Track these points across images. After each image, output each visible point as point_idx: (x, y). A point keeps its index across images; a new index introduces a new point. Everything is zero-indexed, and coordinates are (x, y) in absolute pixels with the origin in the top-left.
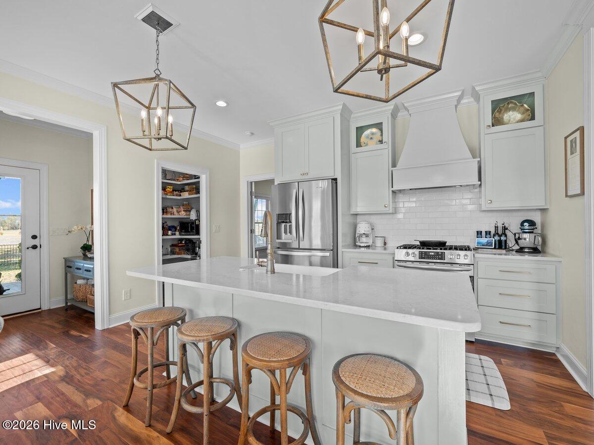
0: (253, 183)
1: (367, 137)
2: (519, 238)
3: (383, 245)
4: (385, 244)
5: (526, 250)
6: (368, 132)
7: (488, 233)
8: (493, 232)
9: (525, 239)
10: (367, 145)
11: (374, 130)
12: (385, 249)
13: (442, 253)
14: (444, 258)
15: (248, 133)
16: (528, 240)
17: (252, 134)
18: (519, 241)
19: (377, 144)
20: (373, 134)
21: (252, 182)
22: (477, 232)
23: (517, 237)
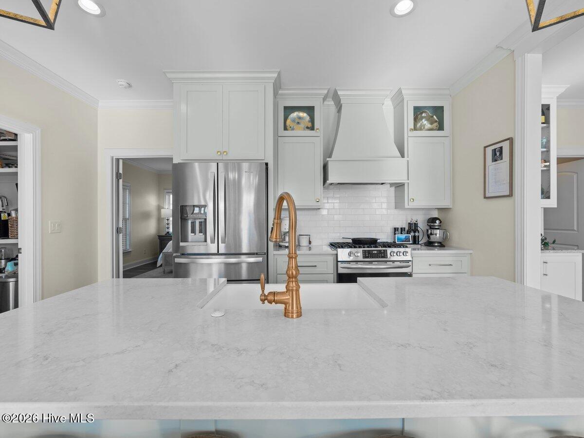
0: (121, 162)
1: (293, 121)
2: (431, 234)
3: (308, 244)
4: (310, 242)
5: (436, 244)
6: (295, 115)
7: (402, 229)
8: (407, 229)
9: (436, 234)
10: (293, 129)
11: (302, 114)
12: (310, 249)
13: (384, 250)
14: (387, 256)
15: (123, 82)
16: (438, 235)
17: (130, 86)
18: (431, 236)
19: (304, 130)
20: (300, 118)
21: (118, 160)
22: (395, 229)
23: (429, 233)
